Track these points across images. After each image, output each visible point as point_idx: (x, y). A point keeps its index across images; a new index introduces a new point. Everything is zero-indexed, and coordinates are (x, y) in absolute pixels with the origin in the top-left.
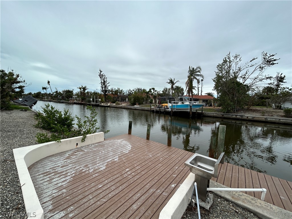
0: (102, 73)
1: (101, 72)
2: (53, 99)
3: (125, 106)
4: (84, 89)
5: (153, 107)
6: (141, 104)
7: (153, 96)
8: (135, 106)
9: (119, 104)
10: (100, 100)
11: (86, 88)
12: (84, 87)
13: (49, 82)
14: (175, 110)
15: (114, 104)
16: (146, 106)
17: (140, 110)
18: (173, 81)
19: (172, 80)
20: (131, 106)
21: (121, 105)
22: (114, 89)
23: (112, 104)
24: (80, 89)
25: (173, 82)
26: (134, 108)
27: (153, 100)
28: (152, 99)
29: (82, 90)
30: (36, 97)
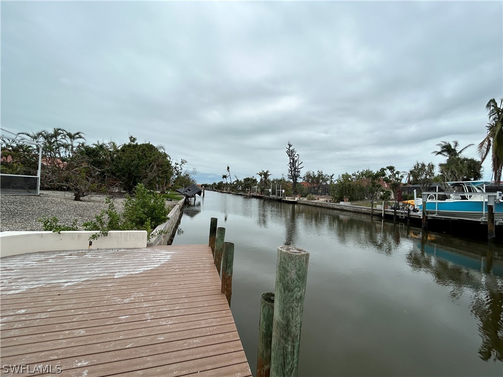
0: (291, 148)
1: (290, 146)
2: (233, 191)
3: (323, 203)
4: (266, 175)
5: (379, 207)
6: (357, 200)
7: (390, 184)
8: (342, 203)
9: (312, 200)
10: (283, 191)
11: (268, 173)
12: (265, 172)
13: (228, 168)
14: (434, 215)
15: (305, 199)
16: (366, 204)
17: (350, 211)
18: (453, 148)
19: (450, 146)
20: (334, 202)
21: (316, 201)
22: (312, 173)
23: (301, 198)
24: (261, 175)
25: (454, 150)
26: (338, 207)
27: (392, 192)
28: (388, 191)
29: (263, 176)
30: (218, 188)
